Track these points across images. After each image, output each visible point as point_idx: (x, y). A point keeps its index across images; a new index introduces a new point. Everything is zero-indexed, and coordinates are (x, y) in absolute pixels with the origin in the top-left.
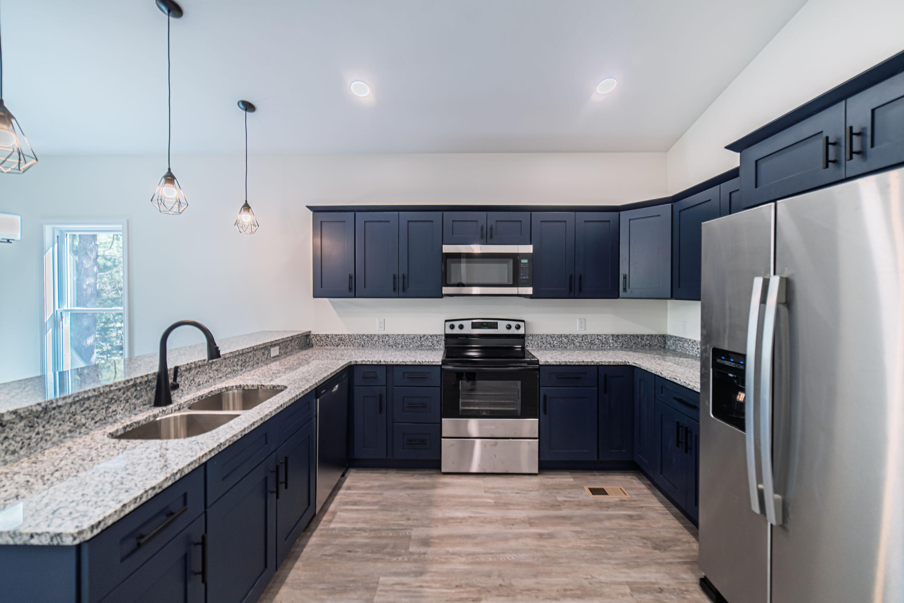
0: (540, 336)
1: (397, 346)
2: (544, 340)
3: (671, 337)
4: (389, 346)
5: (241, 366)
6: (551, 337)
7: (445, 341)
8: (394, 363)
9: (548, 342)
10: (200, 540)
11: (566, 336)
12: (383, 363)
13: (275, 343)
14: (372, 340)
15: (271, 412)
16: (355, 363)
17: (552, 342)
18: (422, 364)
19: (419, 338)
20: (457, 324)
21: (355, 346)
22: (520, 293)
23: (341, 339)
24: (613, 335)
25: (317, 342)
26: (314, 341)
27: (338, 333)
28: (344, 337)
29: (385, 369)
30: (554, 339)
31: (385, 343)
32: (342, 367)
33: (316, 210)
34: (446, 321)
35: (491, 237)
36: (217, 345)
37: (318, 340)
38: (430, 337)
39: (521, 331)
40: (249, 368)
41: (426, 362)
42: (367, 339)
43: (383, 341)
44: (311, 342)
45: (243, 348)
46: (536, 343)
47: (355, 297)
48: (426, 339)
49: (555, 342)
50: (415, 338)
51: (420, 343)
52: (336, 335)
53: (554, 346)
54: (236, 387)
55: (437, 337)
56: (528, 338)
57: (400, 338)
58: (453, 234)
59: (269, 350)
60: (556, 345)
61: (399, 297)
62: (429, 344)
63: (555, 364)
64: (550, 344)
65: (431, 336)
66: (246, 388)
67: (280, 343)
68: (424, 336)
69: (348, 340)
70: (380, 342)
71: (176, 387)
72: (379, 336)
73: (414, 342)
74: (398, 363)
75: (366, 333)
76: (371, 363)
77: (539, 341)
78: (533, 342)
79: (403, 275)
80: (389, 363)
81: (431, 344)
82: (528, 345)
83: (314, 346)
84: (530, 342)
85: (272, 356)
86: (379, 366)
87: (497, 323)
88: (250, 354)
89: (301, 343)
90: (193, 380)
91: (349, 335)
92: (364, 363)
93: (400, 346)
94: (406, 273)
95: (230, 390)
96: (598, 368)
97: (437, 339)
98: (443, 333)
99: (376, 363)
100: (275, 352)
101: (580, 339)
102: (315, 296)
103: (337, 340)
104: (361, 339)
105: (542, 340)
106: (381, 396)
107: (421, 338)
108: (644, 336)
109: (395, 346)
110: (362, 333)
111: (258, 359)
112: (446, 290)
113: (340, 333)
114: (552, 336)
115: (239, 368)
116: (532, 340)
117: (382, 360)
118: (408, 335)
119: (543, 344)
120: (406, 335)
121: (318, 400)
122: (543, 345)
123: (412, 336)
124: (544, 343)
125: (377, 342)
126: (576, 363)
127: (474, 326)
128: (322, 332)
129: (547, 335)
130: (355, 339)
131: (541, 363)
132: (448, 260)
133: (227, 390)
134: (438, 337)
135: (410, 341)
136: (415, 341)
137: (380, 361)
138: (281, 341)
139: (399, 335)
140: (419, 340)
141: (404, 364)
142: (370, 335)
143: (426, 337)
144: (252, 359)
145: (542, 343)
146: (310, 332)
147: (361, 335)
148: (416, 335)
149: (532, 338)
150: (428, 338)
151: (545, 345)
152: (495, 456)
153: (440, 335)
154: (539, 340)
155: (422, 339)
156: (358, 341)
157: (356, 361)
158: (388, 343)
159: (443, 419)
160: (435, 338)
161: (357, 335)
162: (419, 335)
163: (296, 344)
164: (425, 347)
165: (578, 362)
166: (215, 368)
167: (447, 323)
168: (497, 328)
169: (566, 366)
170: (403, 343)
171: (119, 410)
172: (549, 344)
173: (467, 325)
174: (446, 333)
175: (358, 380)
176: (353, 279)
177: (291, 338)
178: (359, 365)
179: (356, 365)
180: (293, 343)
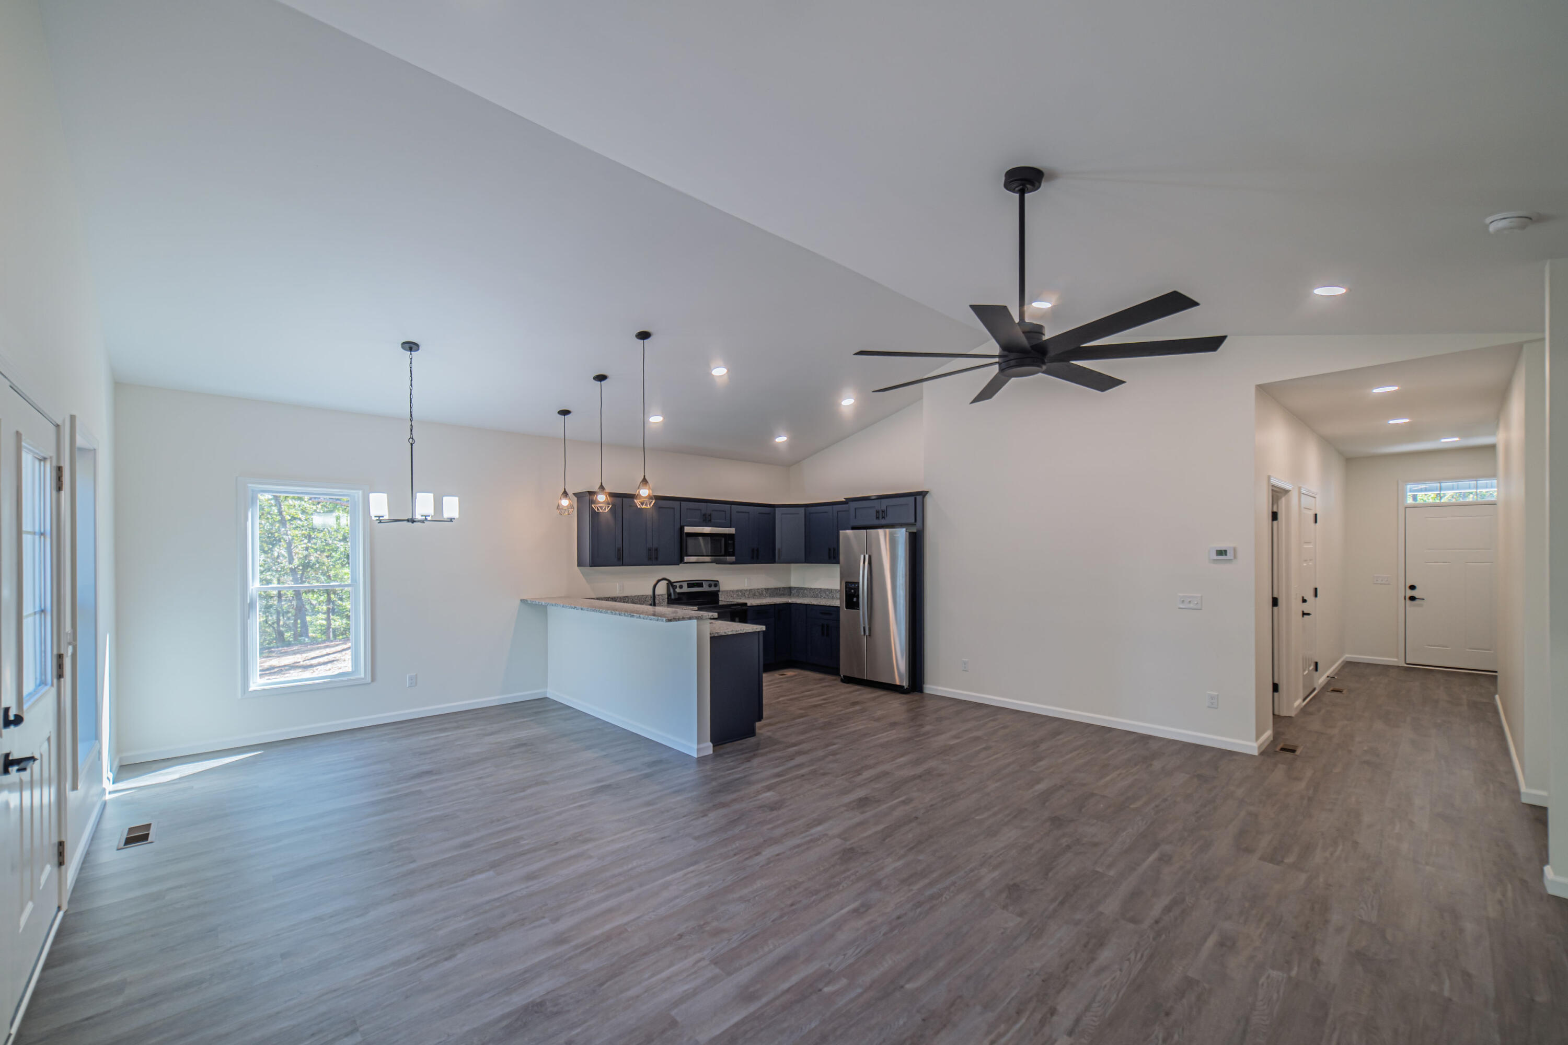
3: (795, 588)
11: (741, 591)
20: (678, 585)
24: (765, 589)
35: (710, 521)
39: (717, 588)
47: (623, 565)
56: (721, 593)
58: (686, 518)
61: (653, 565)
79: (655, 548)
87: (702, 583)
94: (657, 546)
96: (775, 605)
101: (748, 593)
105: (730, 595)
108: (780, 588)
112: (686, 559)
114: (733, 591)
127: (689, 586)
131: (748, 605)
132: (687, 538)
154: (727, 594)
168: (702, 587)
169: (758, 606)
173: (685, 585)
176: (621, 551)
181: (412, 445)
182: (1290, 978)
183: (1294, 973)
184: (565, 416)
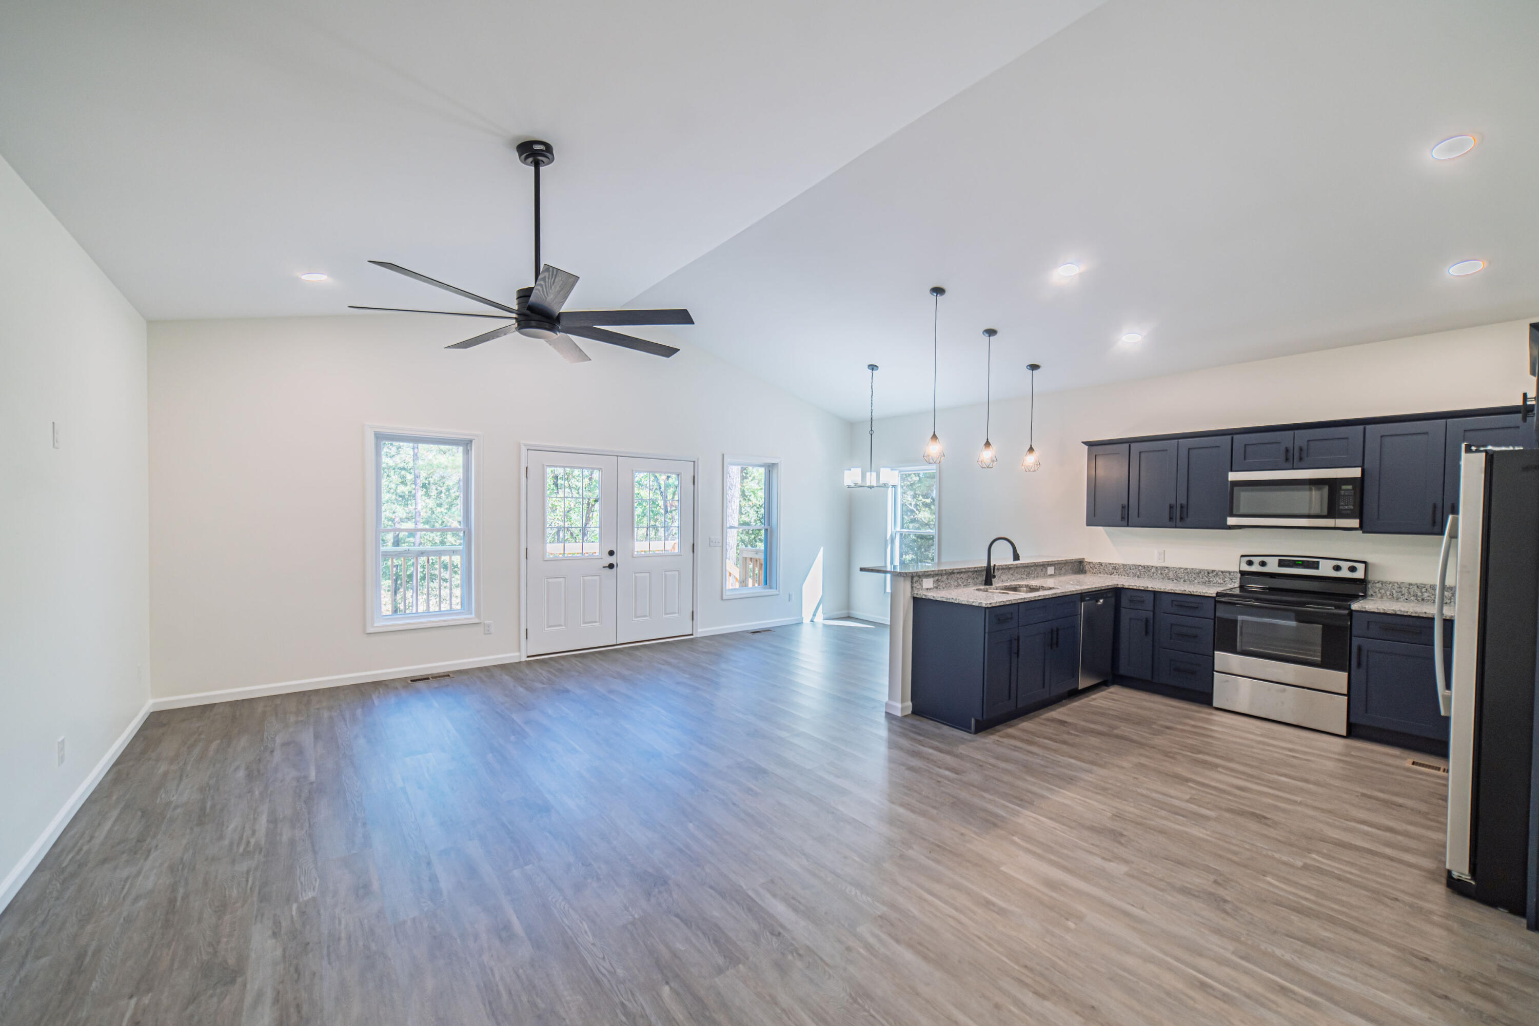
0: (1396, 584)
1: (1179, 580)
2: (1404, 590)
4: (1169, 579)
5: (1026, 575)
6: (1418, 587)
7: (1240, 579)
8: (1162, 590)
9: (1412, 593)
10: (1016, 638)
12: (1150, 589)
13: (1052, 563)
14: (1149, 571)
15: (1049, 595)
16: (1122, 586)
17: (1419, 594)
18: (1192, 593)
19: (1206, 573)
20: (1256, 560)
21: (1130, 576)
22: (1337, 525)
23: (1115, 568)
25: (1091, 569)
26: (1087, 568)
27: (1111, 562)
28: (1118, 566)
29: (1152, 596)
30: (1424, 590)
31: (1164, 575)
32: (1108, 586)
33: (1090, 444)
34: (1242, 556)
35: (1301, 459)
36: (1018, 553)
37: (1091, 567)
38: (1221, 574)
39: (1359, 574)
40: (1031, 578)
41: (1197, 592)
42: (1143, 570)
43: (1161, 573)
44: (1084, 569)
45: (1028, 562)
46: (1388, 593)
47: (1128, 526)
48: (1215, 575)
49: (1426, 595)
50: (1201, 572)
51: (1207, 579)
52: (1110, 564)
53: (1423, 600)
54: (1025, 585)
55: (1230, 574)
56: (1374, 585)
57: (1183, 572)
58: (1245, 459)
59: (1046, 569)
60: (1428, 598)
61: (1176, 527)
62: (1219, 582)
63: (1376, 611)
64: (1416, 596)
65: (1222, 572)
66: (1032, 587)
67: (1055, 564)
68: (1213, 571)
69: (1122, 570)
70: (1158, 574)
71: (994, 577)
72: (1157, 568)
73: (1199, 577)
74: (1166, 591)
75: (1142, 564)
76: (1138, 588)
77: (1394, 591)
78: (1383, 591)
79: (1181, 504)
80: (1156, 590)
81: (1222, 582)
82: (1374, 594)
83: (1088, 572)
84: (1377, 590)
85: (1048, 573)
86: (1145, 591)
87: (1318, 563)
88: (1032, 568)
89: (1074, 568)
90: (1000, 577)
91: (1123, 565)
92: (1131, 587)
93: (1182, 580)
94: (1184, 502)
95: (1022, 587)
97: (1231, 577)
98: (1238, 571)
99: (1143, 589)
100: (1051, 570)
102: (1088, 524)
103: (1111, 568)
104: (1137, 570)
105: (1399, 590)
106: (1147, 621)
107: (1208, 573)
109: (1176, 580)
110: (1139, 564)
111: (1038, 573)
112: (1231, 521)
113: (1115, 562)
115: (1025, 577)
116: (1380, 589)
117: (1149, 587)
118: (1192, 569)
119: (1402, 595)
120: (1190, 569)
121: (1083, 603)
122: (1401, 597)
123: (1198, 571)
124: (1405, 594)
125: (1155, 574)
126: (1412, 613)
127: (1282, 564)
128: (1096, 560)
129: (1410, 584)
130: (1130, 569)
131: (1353, 608)
132: (1236, 489)
133: (1020, 587)
134: (1232, 574)
135: (1194, 576)
136: (1201, 577)
137: (1148, 587)
138: (1056, 562)
139: (1181, 568)
140: (1207, 575)
141: (1173, 592)
142: (1147, 566)
143: (1215, 573)
144: (1033, 572)
145: (1400, 594)
146: (1084, 559)
147: (1137, 565)
148: (1203, 570)
149: (1380, 586)
150: (1219, 574)
151: (1406, 597)
152: (1283, 703)
153: (1234, 572)
154: (1394, 589)
155: (1211, 575)
156: (1133, 571)
157: (1123, 585)
158: (1167, 575)
159: (1216, 652)
160: (1228, 574)
161: (1132, 565)
162: (1207, 570)
163: (1070, 568)
164: (1214, 583)
165: (1416, 613)
166: (1011, 573)
167: (1243, 558)
168: (1317, 568)
169: (1395, 615)
170: (1186, 578)
171: (971, 582)
172: (1413, 596)
173: (1272, 562)
174: (1241, 569)
175: (1124, 602)
176: (1126, 508)
177: (1065, 562)
178: (1125, 588)
179: (1123, 588)
180: (1067, 566)
181: (871, 435)
182: (296, 900)
183: (295, 907)
184: (1033, 371)
